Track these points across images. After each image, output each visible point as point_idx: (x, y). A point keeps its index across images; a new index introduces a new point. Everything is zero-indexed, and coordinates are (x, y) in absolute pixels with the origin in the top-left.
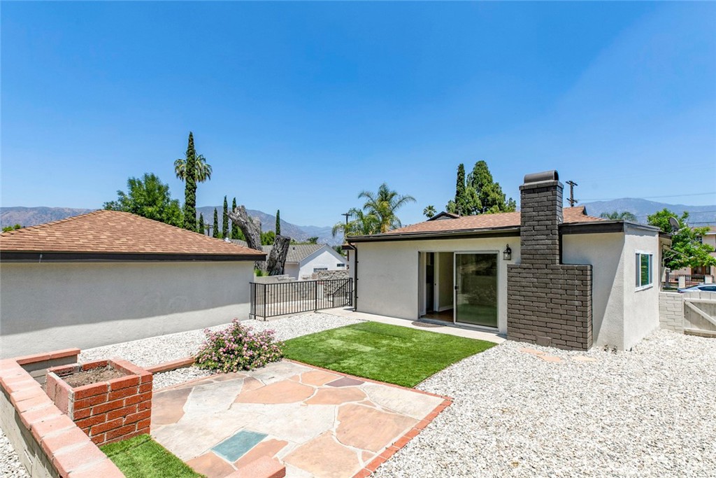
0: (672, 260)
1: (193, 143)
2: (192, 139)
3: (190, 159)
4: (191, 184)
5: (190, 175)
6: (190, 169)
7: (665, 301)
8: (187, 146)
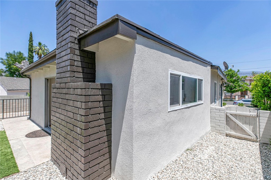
0: (233, 89)
1: (32, 36)
2: (32, 35)
3: (30, 43)
4: (31, 55)
5: (30, 51)
6: (30, 48)
7: (214, 113)
8: (29, 38)
